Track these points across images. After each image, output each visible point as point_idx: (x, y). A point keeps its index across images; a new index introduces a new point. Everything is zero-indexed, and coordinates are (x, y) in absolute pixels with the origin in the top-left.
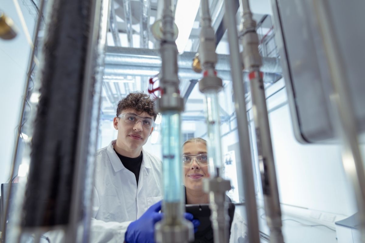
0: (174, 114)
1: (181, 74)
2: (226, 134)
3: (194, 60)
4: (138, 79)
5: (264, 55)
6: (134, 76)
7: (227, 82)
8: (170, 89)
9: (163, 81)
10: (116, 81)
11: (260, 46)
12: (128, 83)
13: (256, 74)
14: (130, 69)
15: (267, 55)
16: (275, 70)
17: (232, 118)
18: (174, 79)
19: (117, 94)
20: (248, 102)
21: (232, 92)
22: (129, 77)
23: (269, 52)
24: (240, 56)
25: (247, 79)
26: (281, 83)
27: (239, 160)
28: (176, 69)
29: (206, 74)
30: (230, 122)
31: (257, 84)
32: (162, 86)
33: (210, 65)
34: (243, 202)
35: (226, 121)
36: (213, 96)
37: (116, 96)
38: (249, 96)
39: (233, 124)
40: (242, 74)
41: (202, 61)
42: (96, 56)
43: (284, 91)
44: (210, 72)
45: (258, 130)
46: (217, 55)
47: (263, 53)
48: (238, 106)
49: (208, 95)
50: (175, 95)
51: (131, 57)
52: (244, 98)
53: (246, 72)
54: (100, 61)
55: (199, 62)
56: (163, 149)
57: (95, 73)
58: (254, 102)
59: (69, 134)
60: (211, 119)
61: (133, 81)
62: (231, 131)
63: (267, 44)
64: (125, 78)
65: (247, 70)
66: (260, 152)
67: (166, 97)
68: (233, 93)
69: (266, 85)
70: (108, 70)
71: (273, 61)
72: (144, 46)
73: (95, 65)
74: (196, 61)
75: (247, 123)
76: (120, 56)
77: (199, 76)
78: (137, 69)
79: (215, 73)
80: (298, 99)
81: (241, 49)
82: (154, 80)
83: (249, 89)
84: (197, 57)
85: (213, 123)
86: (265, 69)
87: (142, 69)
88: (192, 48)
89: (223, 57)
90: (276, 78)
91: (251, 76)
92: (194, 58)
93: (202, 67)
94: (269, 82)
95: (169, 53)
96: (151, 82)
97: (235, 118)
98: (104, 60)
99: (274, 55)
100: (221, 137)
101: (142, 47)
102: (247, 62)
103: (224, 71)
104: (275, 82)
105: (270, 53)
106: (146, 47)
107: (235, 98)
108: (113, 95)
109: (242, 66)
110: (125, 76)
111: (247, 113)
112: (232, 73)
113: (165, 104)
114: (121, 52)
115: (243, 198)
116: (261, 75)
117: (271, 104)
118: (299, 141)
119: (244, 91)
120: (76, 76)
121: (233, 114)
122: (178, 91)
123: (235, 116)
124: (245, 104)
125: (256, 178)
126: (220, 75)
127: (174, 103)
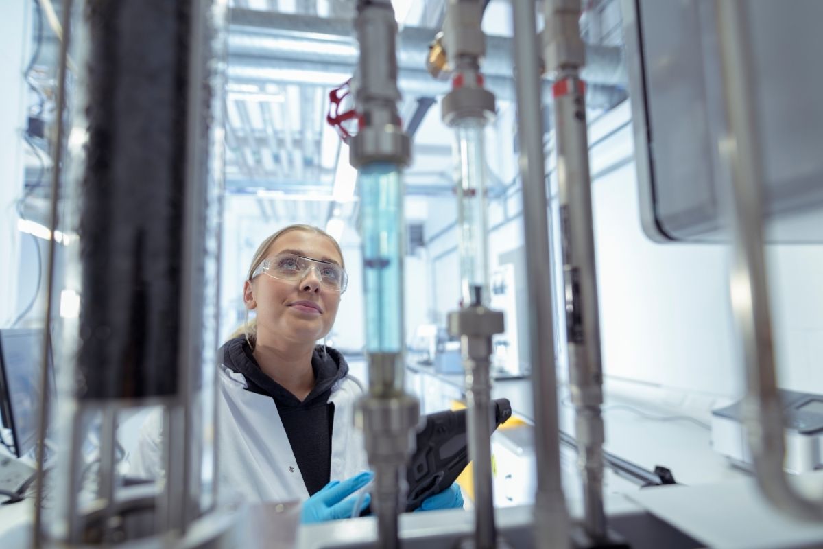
0: (386, 172)
1: (404, 84)
2: (496, 228)
3: (431, 48)
4: (293, 92)
5: (592, 40)
6: (282, 84)
7: (506, 105)
8: (379, 115)
9: (363, 95)
10: (240, 97)
11: (583, 18)
12: (267, 103)
13: (570, 85)
14: (274, 67)
15: (602, 39)
16: (617, 76)
17: (512, 191)
18: (389, 93)
19: (243, 129)
20: (550, 152)
21: (513, 129)
22: (271, 88)
23: (605, 32)
24: (538, 40)
25: (549, 99)
26: (625, 112)
27: (523, 283)
28: (393, 71)
29: (458, 82)
30: (506, 200)
31: (570, 109)
32: (360, 109)
33: (467, 60)
34: (526, 373)
35: (498, 197)
36: (472, 133)
37: (241, 134)
38: (551, 138)
39: (514, 204)
40: (539, 84)
41: (452, 50)
42: (210, 34)
43: (628, 130)
44: (469, 78)
45: (564, 209)
46: (483, 37)
47: (591, 34)
48: (525, 161)
49: (462, 133)
50: (389, 129)
51: (276, 36)
52: (541, 145)
53: (548, 81)
54: (217, 45)
55: (443, 53)
56: (363, 248)
57: (209, 73)
58: (562, 150)
59: (162, 210)
60: (465, 185)
61: (281, 98)
62: (508, 220)
63: (602, 11)
64: (262, 90)
65: (551, 75)
66: (567, 258)
67: (370, 134)
68: (516, 130)
69: (591, 114)
70: (235, 70)
71: (612, 55)
72: (307, 8)
73: (209, 55)
74: (437, 51)
75: (545, 203)
76: (249, 34)
77: (440, 89)
78: (289, 67)
79: (480, 79)
80: (655, 145)
81: (541, 25)
82: (340, 94)
83: (552, 119)
84: (440, 42)
85: (471, 193)
86: (591, 75)
87: (302, 68)
88: (424, 17)
89: (499, 40)
90: (615, 95)
91: (559, 89)
92: (434, 42)
93: (450, 66)
94: (601, 106)
95: (376, 32)
96: (334, 98)
97: (517, 191)
98: (226, 44)
99: (616, 40)
100: (486, 232)
101: (302, 12)
102: (552, 56)
103: (498, 78)
104: (613, 106)
105: (609, 34)
106: (311, 12)
107: (521, 142)
108: (234, 131)
109: (541, 66)
110: (261, 83)
111: (547, 180)
112: (517, 83)
113: (370, 148)
114: (250, 23)
115: (527, 365)
116: (581, 87)
117: (598, 160)
118: (649, 236)
119: (542, 129)
120: (167, 80)
121: (514, 182)
122: (396, 121)
123: (518, 185)
124: (542, 157)
125: (558, 323)
126: (489, 86)
127: (387, 146)
